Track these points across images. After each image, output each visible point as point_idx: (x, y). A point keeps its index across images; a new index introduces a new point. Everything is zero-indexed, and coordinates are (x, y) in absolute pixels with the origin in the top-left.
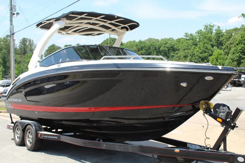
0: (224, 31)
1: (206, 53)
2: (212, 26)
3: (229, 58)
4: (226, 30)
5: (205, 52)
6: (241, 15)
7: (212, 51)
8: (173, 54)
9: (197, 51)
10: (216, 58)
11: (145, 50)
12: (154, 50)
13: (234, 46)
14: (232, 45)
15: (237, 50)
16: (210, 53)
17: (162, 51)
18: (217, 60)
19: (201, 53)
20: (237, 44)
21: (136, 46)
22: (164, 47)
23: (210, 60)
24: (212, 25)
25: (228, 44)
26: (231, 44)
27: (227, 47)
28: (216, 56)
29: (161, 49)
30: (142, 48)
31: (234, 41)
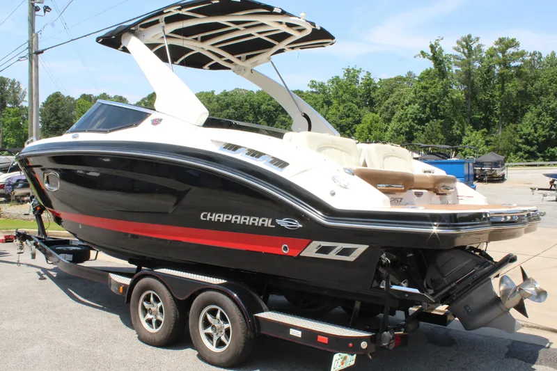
0: (377, 81)
1: (350, 119)
2: (358, 71)
3: (392, 129)
4: (380, 79)
5: (348, 116)
6: (419, 53)
7: (360, 115)
8: (284, 119)
9: (332, 114)
10: (368, 128)
11: (233, 108)
12: (250, 109)
13: (400, 108)
14: (397, 105)
15: (407, 114)
16: (357, 118)
17: (264, 112)
18: (370, 131)
19: (341, 118)
20: (407, 105)
21: (217, 101)
22: (268, 105)
23: (357, 130)
24: (358, 69)
25: (389, 103)
26: (395, 103)
27: (388, 108)
28: (368, 124)
29: (263, 107)
30: (228, 106)
31: (399, 99)
